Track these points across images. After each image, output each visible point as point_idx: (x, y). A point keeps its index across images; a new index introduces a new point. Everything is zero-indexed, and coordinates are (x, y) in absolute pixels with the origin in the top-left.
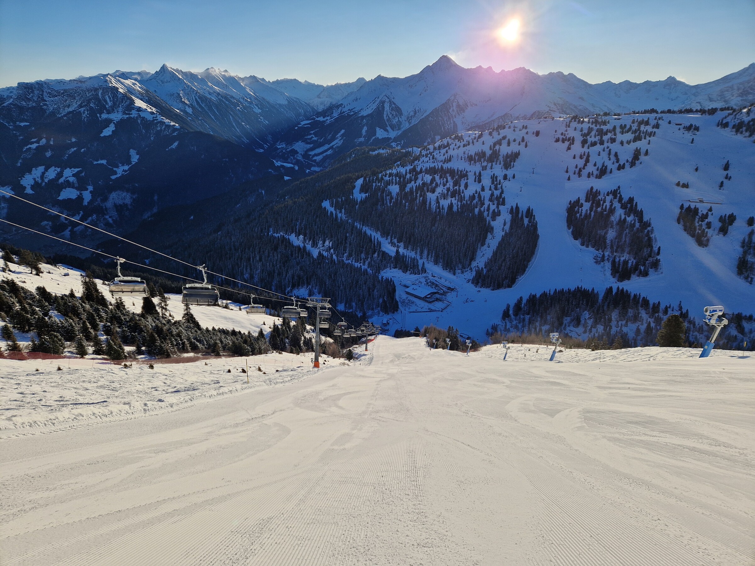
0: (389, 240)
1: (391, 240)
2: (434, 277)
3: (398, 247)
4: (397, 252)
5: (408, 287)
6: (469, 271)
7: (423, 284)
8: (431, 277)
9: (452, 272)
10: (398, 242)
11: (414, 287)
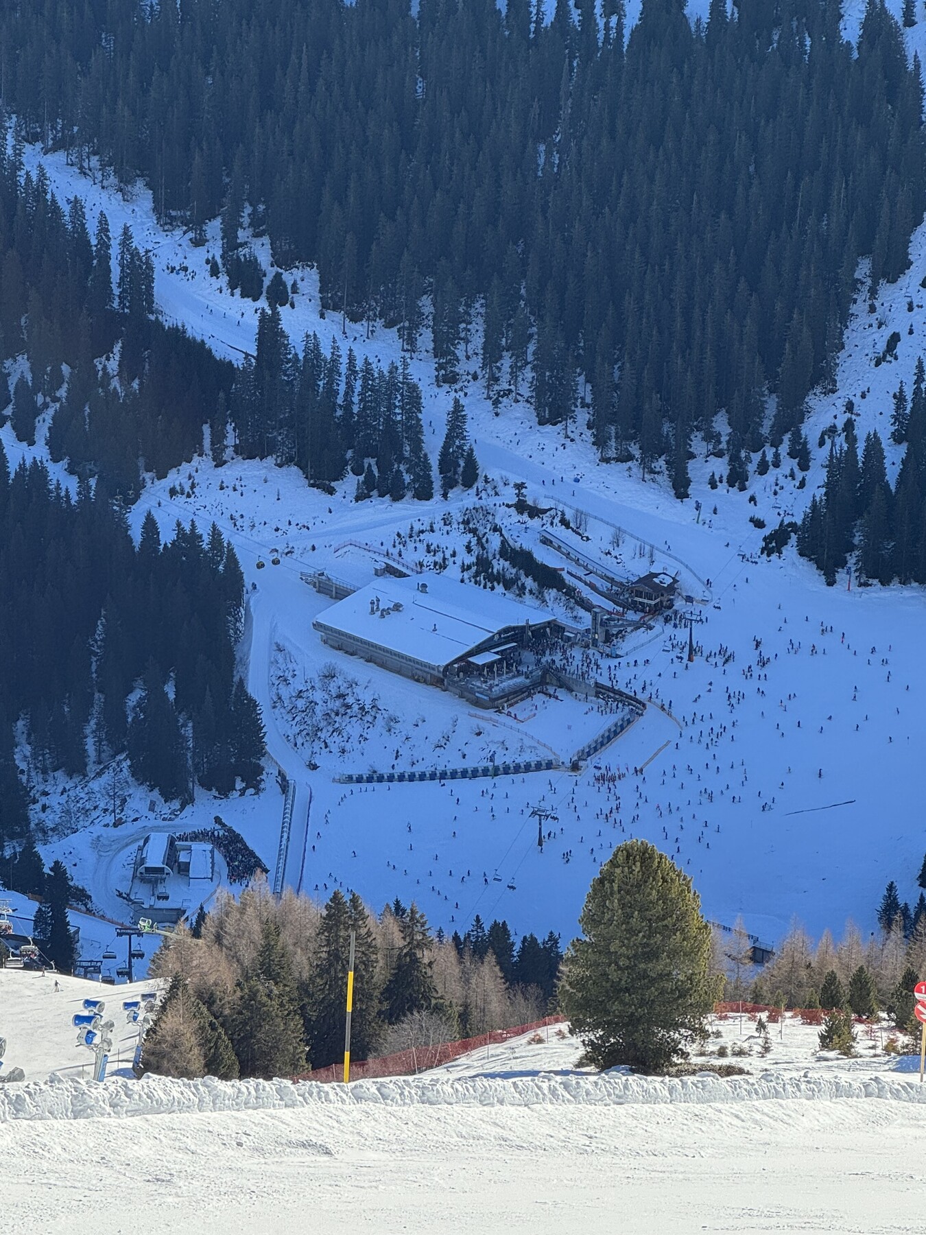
0: (215, 249)
1: (231, 244)
2: (535, 512)
3: (280, 295)
4: (270, 332)
5: (340, 594)
6: (788, 464)
7: (453, 571)
8: (509, 520)
9: (664, 479)
10: (276, 262)
11: (390, 590)
